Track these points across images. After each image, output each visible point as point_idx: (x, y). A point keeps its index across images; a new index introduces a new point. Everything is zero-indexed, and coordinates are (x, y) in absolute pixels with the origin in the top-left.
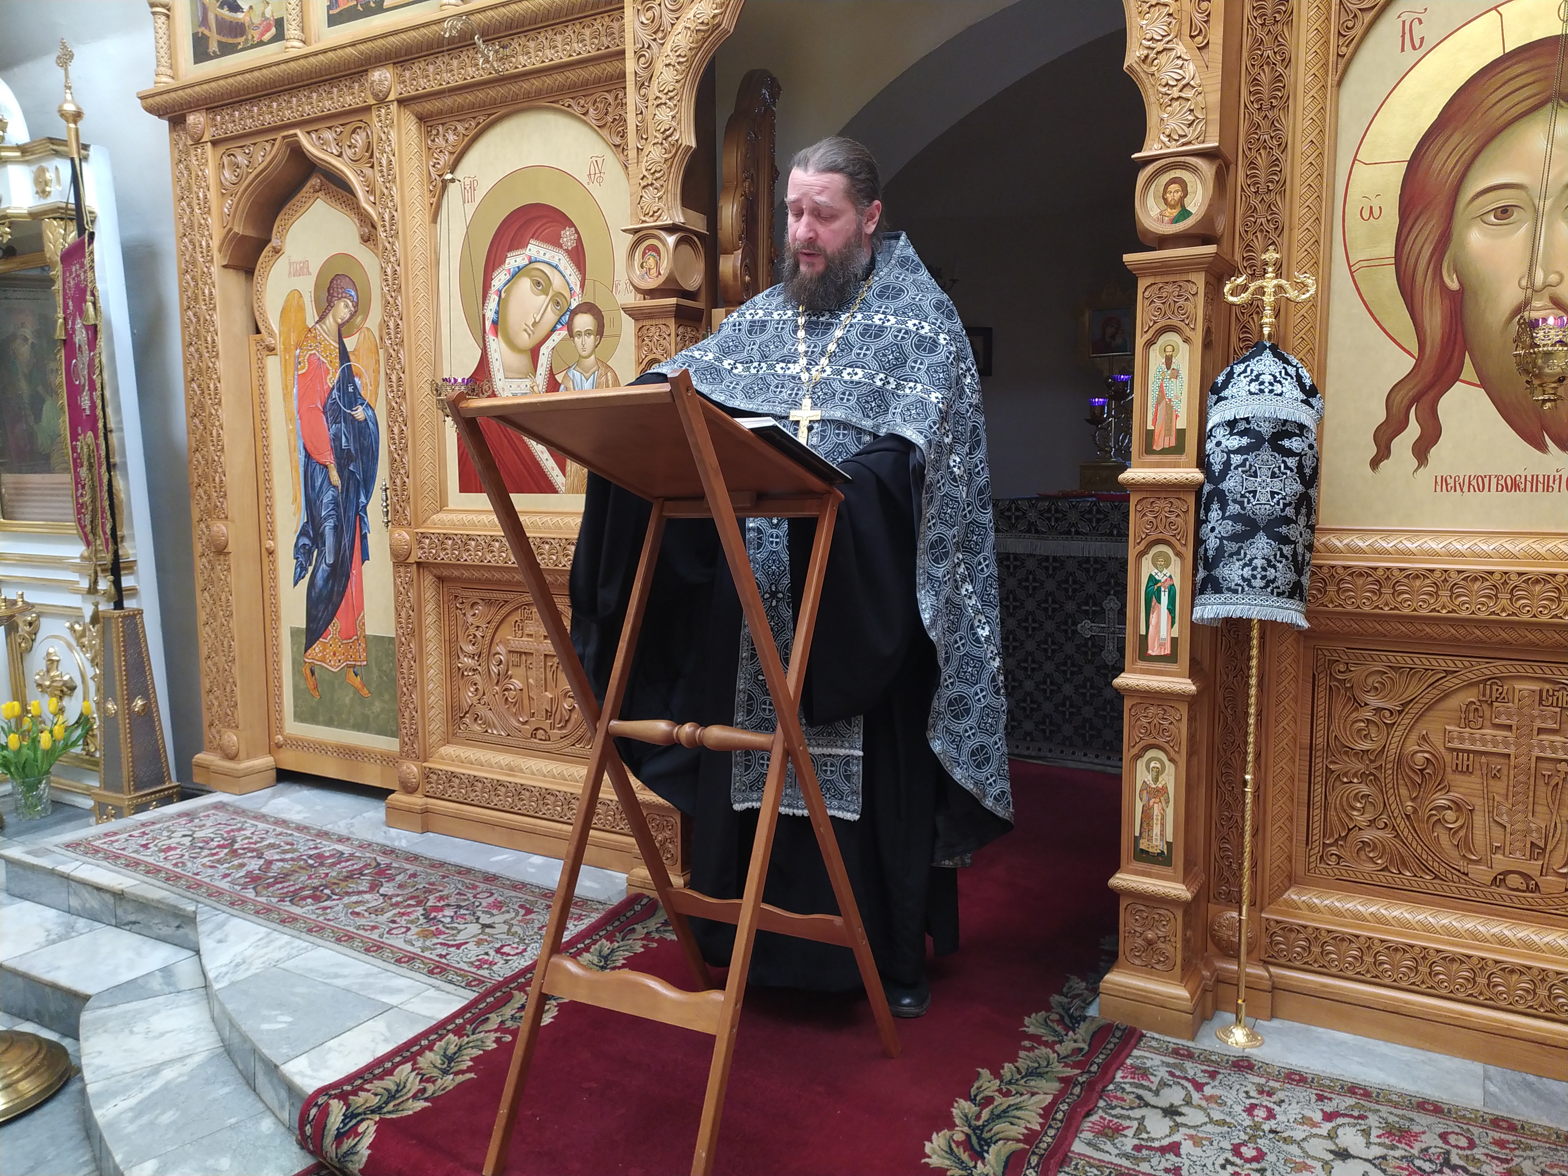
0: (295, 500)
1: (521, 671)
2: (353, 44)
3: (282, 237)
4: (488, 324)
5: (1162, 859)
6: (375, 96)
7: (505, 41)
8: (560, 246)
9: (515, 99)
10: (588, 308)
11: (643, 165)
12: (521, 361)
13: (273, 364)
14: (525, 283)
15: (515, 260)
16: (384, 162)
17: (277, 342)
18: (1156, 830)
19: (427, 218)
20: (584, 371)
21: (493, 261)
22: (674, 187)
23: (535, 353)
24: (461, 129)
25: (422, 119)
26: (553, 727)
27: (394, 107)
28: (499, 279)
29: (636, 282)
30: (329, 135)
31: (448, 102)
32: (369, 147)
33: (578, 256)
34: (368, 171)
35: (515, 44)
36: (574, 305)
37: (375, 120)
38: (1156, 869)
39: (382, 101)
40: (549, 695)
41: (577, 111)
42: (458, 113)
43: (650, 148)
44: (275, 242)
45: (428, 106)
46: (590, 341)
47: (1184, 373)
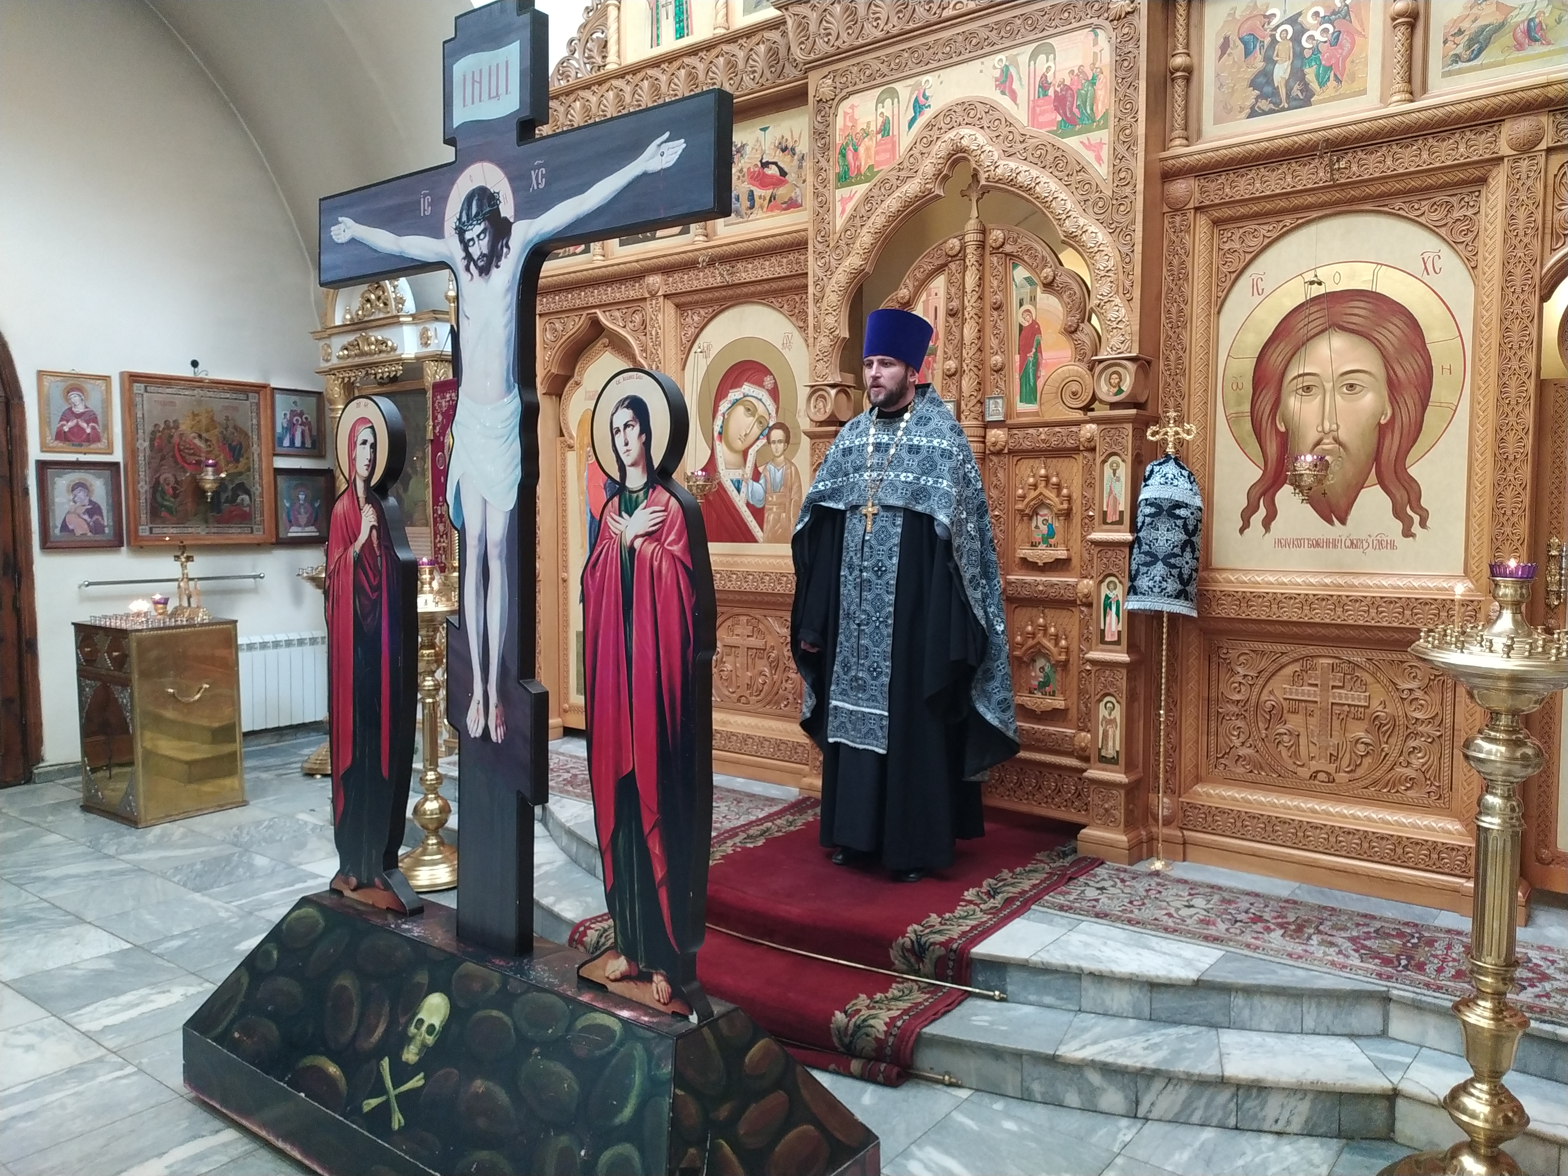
0: (582, 546)
1: (731, 658)
2: (637, 261)
3: (581, 375)
4: (716, 434)
5: (1114, 761)
6: (649, 292)
7: (733, 263)
8: (763, 387)
9: (738, 297)
10: (780, 426)
11: (818, 348)
12: (736, 458)
13: (571, 456)
14: (740, 410)
15: (734, 395)
16: (654, 333)
17: (575, 443)
18: (1110, 744)
19: (679, 367)
20: (776, 466)
21: (721, 395)
22: (835, 360)
23: (745, 453)
24: (702, 312)
25: (677, 306)
26: (751, 694)
27: (661, 299)
28: (724, 406)
29: (812, 416)
30: (617, 314)
31: (696, 297)
32: (644, 322)
33: (774, 393)
34: (643, 338)
35: (739, 265)
36: (771, 424)
37: (648, 306)
38: (1110, 766)
39: (653, 295)
40: (749, 674)
41: (777, 305)
42: (703, 303)
43: (821, 338)
44: (576, 378)
45: (683, 300)
46: (781, 446)
47: (1123, 479)
